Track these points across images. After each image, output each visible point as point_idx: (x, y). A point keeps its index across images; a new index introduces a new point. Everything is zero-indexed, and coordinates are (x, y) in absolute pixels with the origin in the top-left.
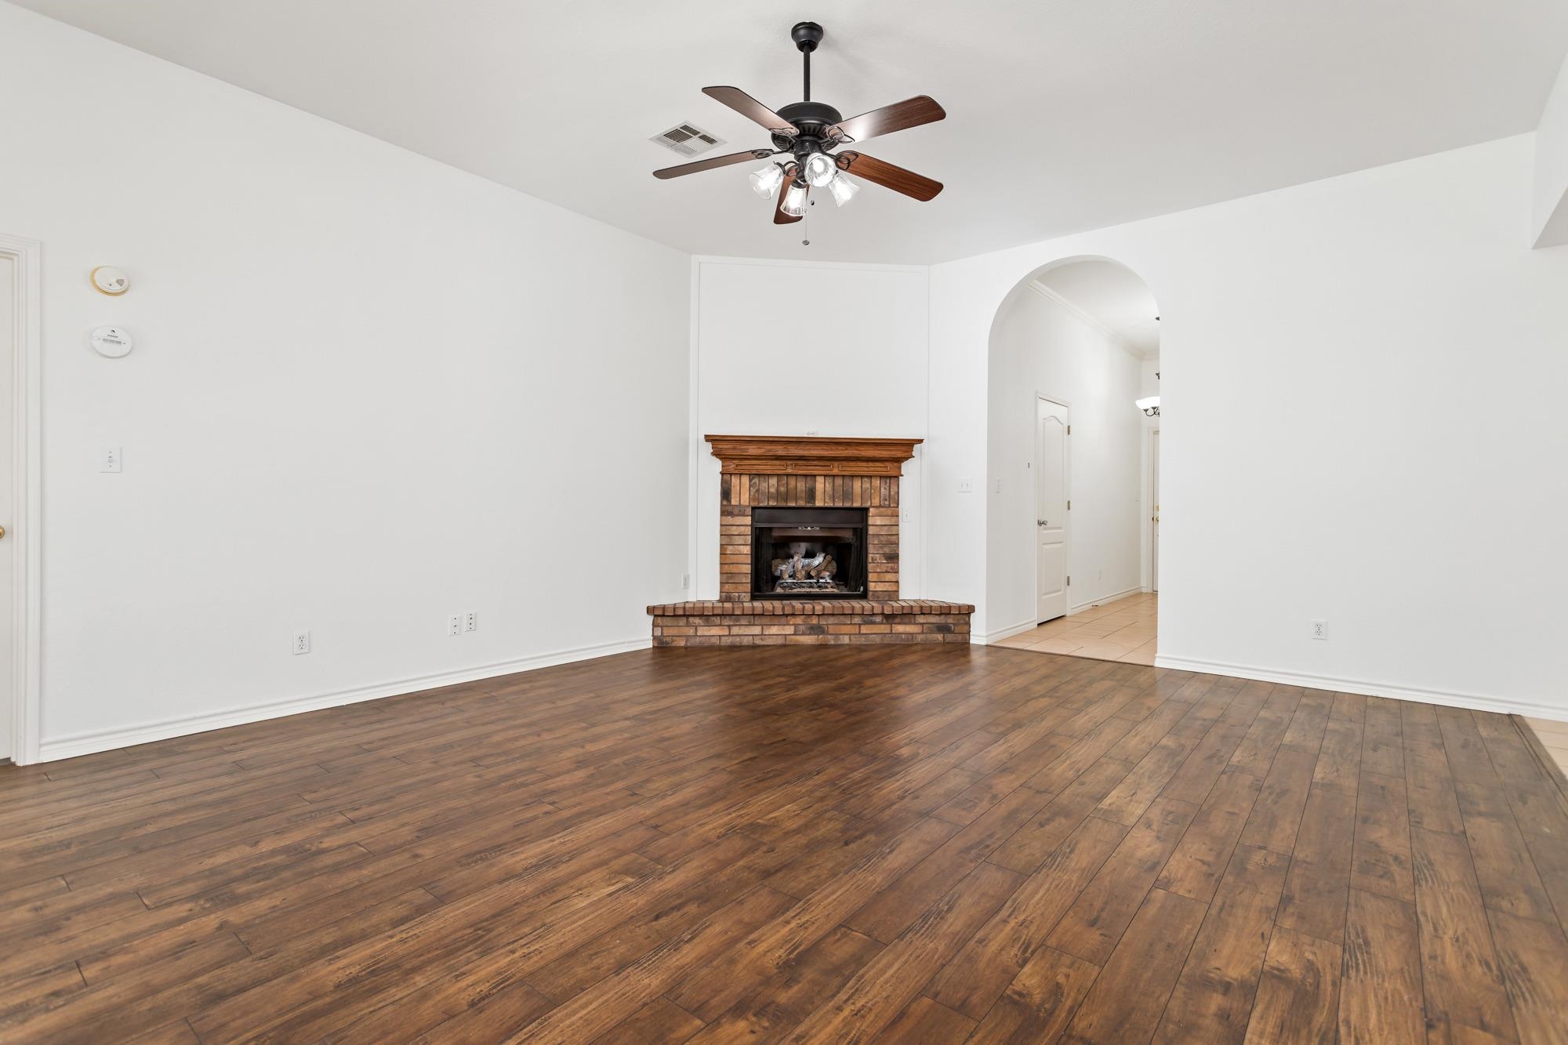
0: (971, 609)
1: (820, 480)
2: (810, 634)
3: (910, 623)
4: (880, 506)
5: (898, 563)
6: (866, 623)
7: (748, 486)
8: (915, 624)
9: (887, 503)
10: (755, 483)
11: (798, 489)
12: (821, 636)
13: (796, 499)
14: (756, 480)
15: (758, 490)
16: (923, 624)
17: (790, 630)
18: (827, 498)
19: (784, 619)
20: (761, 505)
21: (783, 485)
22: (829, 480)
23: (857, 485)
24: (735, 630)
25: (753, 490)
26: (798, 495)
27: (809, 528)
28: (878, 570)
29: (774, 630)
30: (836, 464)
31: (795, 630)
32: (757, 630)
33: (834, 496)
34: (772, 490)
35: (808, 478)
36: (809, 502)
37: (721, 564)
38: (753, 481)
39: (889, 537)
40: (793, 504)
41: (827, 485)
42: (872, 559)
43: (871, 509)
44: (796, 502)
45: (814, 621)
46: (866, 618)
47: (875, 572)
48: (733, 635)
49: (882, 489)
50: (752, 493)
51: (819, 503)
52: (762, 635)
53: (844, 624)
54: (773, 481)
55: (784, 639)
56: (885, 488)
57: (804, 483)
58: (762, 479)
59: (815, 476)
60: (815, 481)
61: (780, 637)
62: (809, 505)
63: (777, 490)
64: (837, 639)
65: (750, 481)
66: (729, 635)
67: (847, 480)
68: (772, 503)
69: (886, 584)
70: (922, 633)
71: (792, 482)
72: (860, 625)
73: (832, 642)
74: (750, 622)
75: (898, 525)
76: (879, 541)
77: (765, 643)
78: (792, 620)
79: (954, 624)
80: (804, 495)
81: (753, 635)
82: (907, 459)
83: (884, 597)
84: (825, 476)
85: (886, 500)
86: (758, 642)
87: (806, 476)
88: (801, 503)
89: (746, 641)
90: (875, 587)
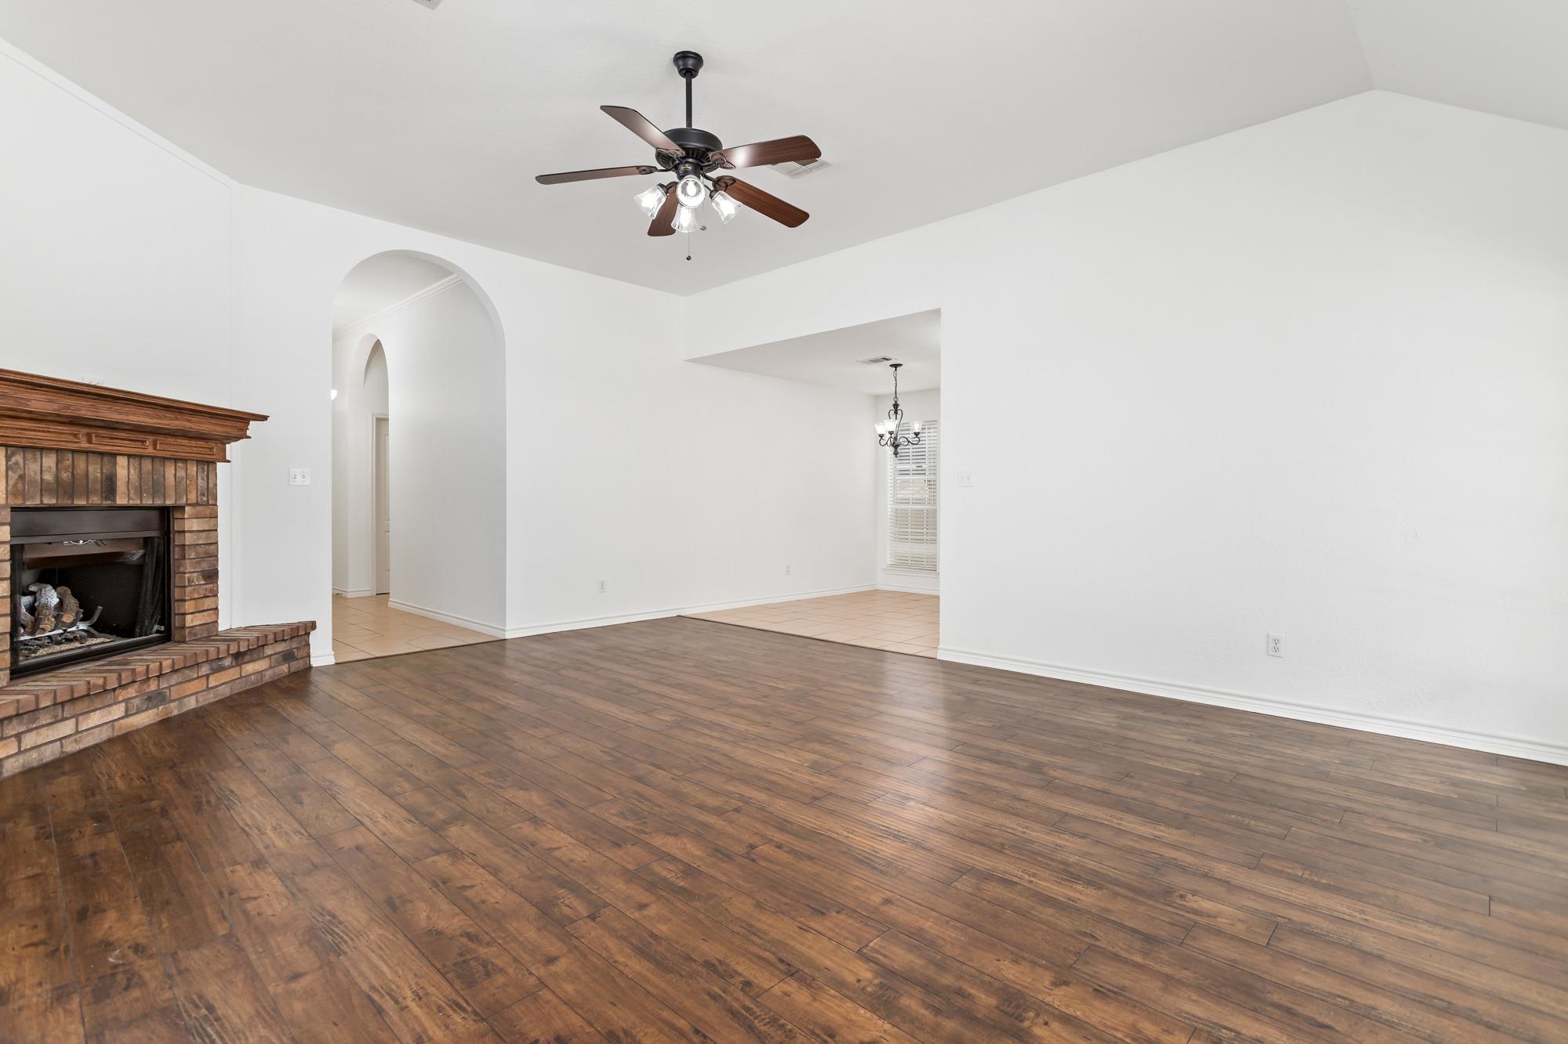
0: (313, 625)
1: (122, 461)
2: (147, 709)
3: (259, 659)
4: (197, 504)
5: (217, 582)
6: (215, 671)
7: (4, 468)
8: (264, 658)
9: (205, 499)
10: (17, 463)
11: (91, 477)
12: (161, 708)
13: (87, 494)
14: (18, 458)
15: (22, 477)
16: (270, 656)
17: (118, 711)
18: (132, 491)
19: (109, 697)
20: (29, 503)
21: (66, 469)
22: (134, 462)
23: (170, 471)
24: (29, 740)
25: (13, 476)
26: (90, 485)
27: (81, 542)
28: (196, 596)
29: (95, 719)
30: (149, 440)
31: (127, 710)
32: (67, 728)
33: (141, 489)
34: (48, 477)
35: (106, 459)
36: (106, 499)
38: (13, 459)
39: (207, 547)
40: (82, 502)
41: (132, 471)
42: (189, 580)
43: (187, 508)
44: (88, 500)
45: (153, 686)
46: (214, 665)
47: (191, 599)
48: (26, 750)
49: (200, 478)
50: (11, 483)
51: (121, 500)
52: (77, 732)
53: (190, 681)
54: (50, 461)
55: (110, 729)
56: (202, 479)
57: (98, 466)
58: (29, 455)
59: (114, 455)
60: (115, 464)
61: (106, 727)
62: (108, 503)
63: (57, 477)
64: (180, 706)
65: (8, 458)
66: (20, 752)
67: (158, 464)
68: (50, 501)
69: (205, 613)
70: (271, 667)
71: (81, 462)
72: (207, 676)
73: (176, 712)
74: (56, 717)
75: (216, 530)
76: (197, 553)
77: (82, 746)
78: (123, 695)
79: (297, 648)
80: (98, 486)
81: (60, 739)
82: (237, 439)
83: (201, 634)
84: (129, 456)
85: (203, 495)
86: (71, 747)
87: (102, 454)
88: (95, 500)
89: (50, 753)
90: (192, 621)
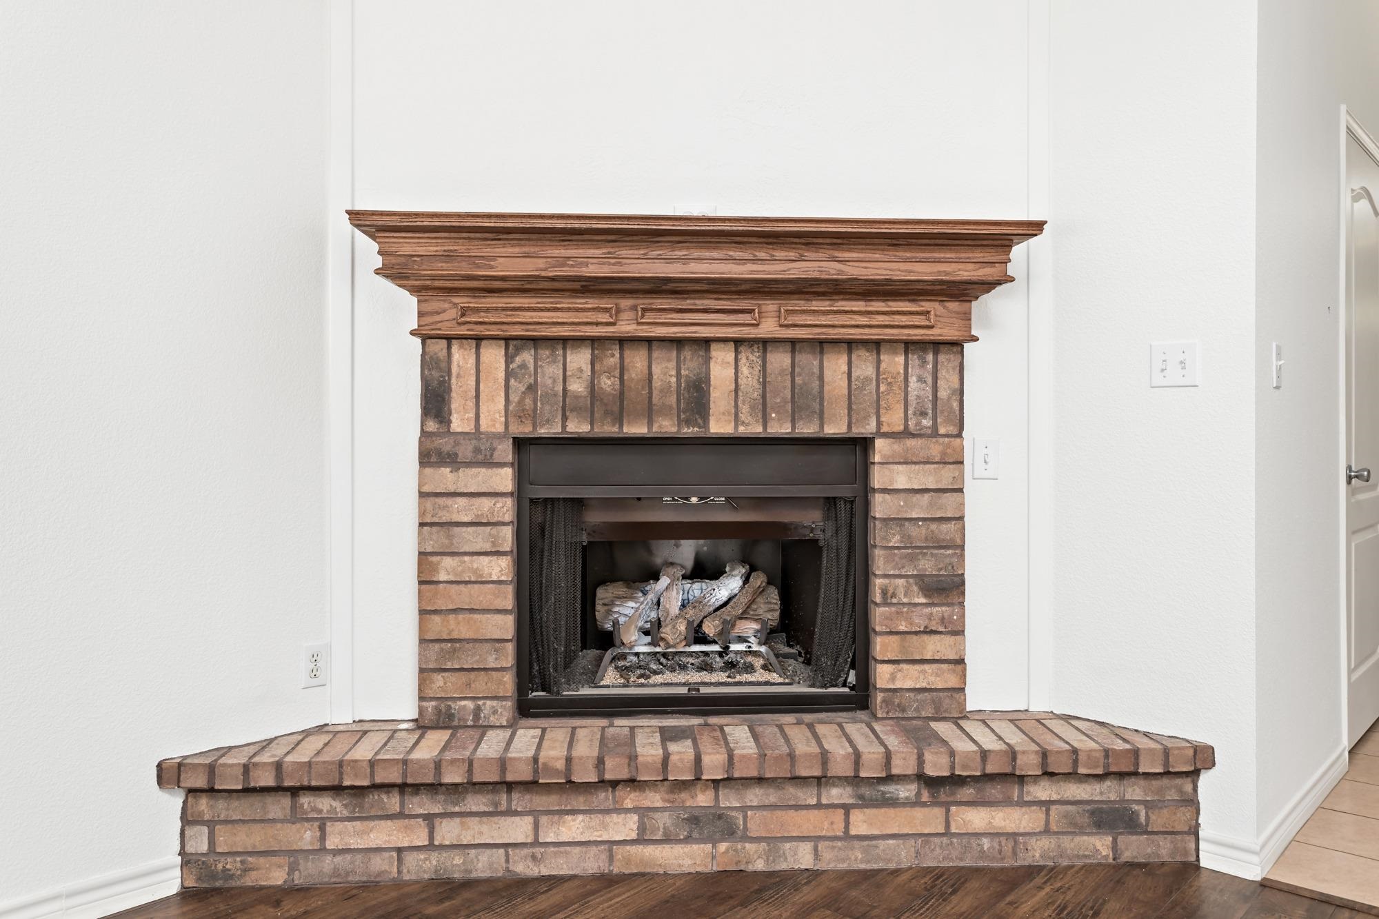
0: (1203, 758)
1: (722, 358)
2: (688, 840)
3: (1007, 802)
4: (906, 433)
5: (962, 604)
6: (865, 803)
7: (501, 375)
8: (1022, 804)
9: (926, 422)
10: (523, 366)
11: (657, 384)
12: (723, 847)
13: (650, 413)
14: (527, 357)
15: (532, 388)
16: (1047, 804)
17: (623, 827)
18: (744, 409)
19: (603, 798)
20: (543, 432)
21: (609, 372)
22: (749, 357)
23: (835, 366)
24: (448, 832)
25: (518, 387)
26: (655, 400)
27: (694, 500)
28: (902, 628)
29: (574, 828)
30: (770, 306)
31: (642, 828)
32: (518, 829)
33: (764, 404)
34: (577, 387)
35: (687, 353)
36: (688, 422)
37: (423, 612)
38: (518, 360)
39: (934, 526)
40: (637, 429)
41: (745, 370)
42: (884, 592)
43: (879, 443)
44: (650, 424)
45: (703, 799)
46: (866, 791)
47: (891, 633)
48: (442, 847)
49: (913, 380)
50: (514, 398)
51: (719, 426)
52: (536, 843)
53: (798, 807)
54: (579, 359)
55: (604, 857)
56: (921, 380)
57: (673, 364)
58: (545, 353)
59: (706, 343)
60: (708, 360)
61: (594, 850)
62: (689, 431)
63: (592, 387)
64: (772, 854)
65: (509, 359)
66: (431, 846)
67: (807, 360)
68: (579, 427)
69: (927, 667)
70: (1047, 831)
71: (637, 360)
72: (847, 808)
73: (760, 866)
74: (496, 804)
75: (961, 490)
76: (906, 537)
77: (545, 872)
78: (630, 799)
79: (1146, 804)
80: (673, 400)
81: (506, 846)
82: (989, 286)
83: (917, 710)
84: (738, 342)
85: (923, 414)
86: (523, 867)
87: (678, 343)
88: (666, 426)
89: (484, 866)
90: (893, 678)
